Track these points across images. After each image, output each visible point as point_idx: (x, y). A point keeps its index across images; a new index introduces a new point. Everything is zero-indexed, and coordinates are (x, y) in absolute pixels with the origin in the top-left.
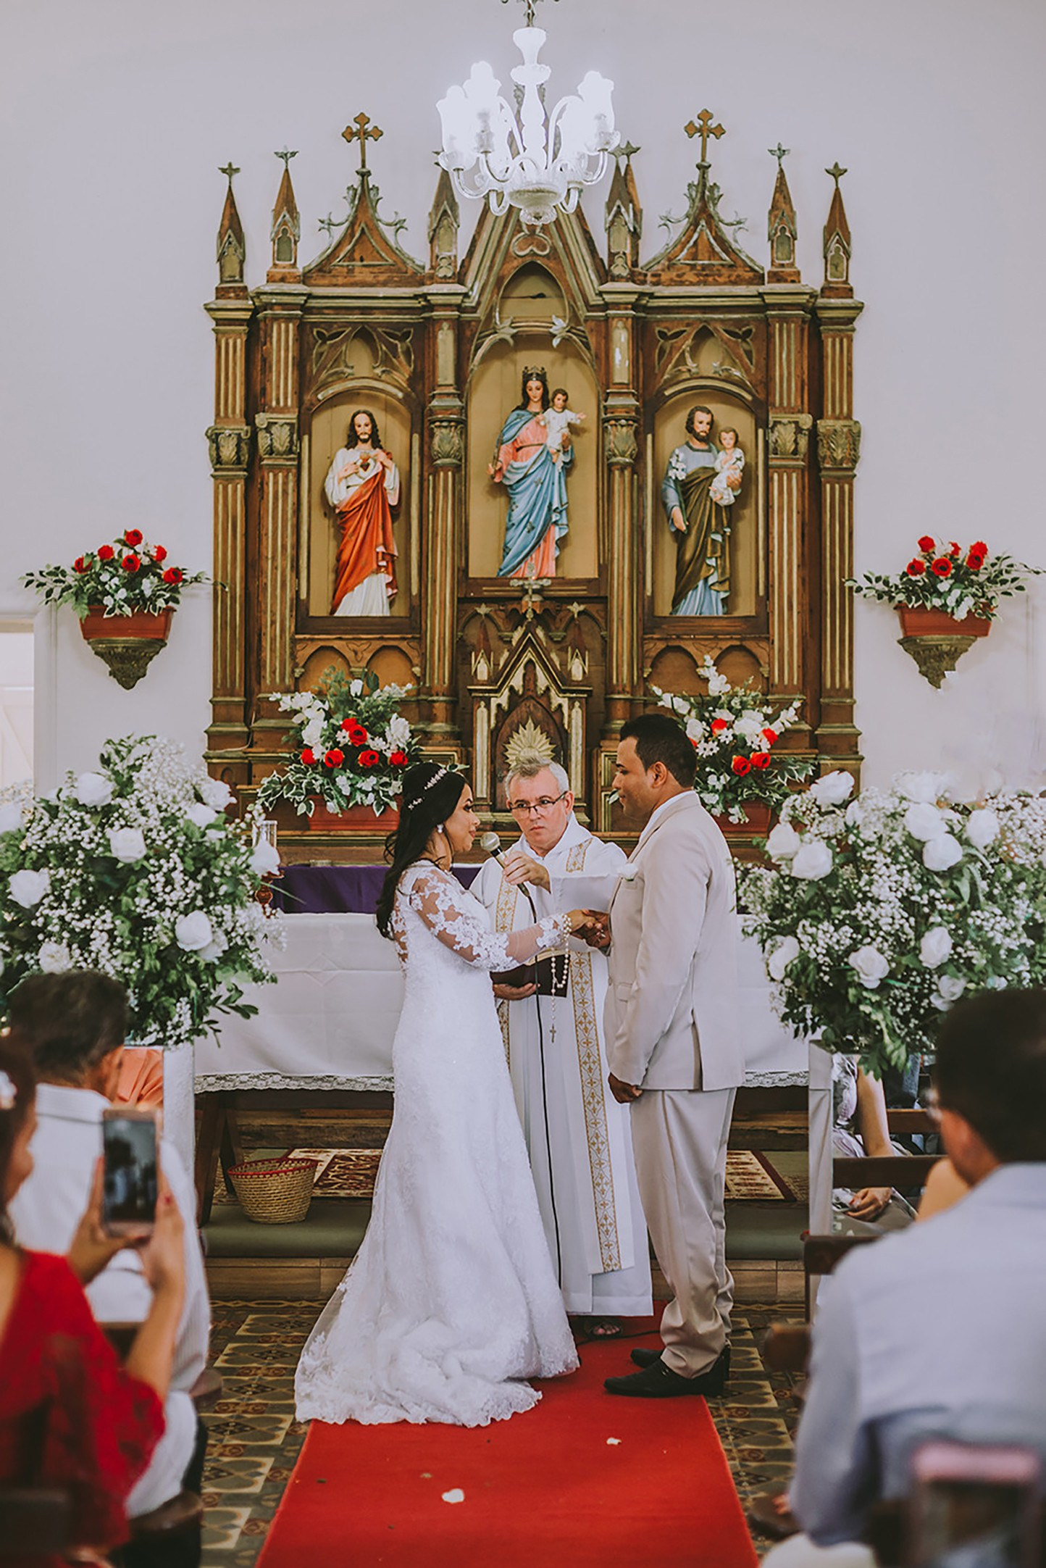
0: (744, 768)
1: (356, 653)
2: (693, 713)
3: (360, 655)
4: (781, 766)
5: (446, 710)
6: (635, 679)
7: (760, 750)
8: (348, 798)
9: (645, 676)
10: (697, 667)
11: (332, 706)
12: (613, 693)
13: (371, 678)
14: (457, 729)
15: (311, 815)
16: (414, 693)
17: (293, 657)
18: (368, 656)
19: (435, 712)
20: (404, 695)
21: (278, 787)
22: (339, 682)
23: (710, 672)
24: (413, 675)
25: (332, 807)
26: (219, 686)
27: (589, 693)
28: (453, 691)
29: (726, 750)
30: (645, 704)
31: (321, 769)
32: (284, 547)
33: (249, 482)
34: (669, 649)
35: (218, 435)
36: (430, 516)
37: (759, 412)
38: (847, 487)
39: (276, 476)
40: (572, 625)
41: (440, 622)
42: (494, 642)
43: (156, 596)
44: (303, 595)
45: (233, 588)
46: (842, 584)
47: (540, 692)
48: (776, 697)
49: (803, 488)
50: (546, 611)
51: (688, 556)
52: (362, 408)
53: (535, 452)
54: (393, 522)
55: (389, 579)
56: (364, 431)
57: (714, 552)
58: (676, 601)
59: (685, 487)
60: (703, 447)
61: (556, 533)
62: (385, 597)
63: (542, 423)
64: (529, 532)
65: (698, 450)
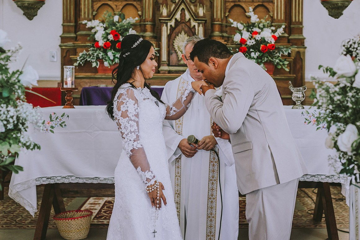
0: (266, 49)
1: (116, 6)
2: (245, 29)
3: (118, 7)
4: (279, 50)
5: (151, 28)
6: (223, 16)
7: (271, 43)
8: (113, 61)
9: (226, 15)
10: (246, 12)
11: (107, 26)
12: (214, 21)
13: (122, 15)
14: (155, 35)
15: (98, 67)
16: (139, 21)
17: (92, 7)
18: (121, 7)
19: (147, 28)
20: (135, 22)
21: (85, 57)
22: (110, 17)
23: (251, 14)
24: (139, 15)
25: (106, 64)
26: (65, 19)
27: (206, 21)
28: (154, 20)
29: (258, 43)
30: (226, 26)
31: (102, 50)
34: (235, 6)
42: (169, 2)
47: (187, 20)
48: (276, 24)
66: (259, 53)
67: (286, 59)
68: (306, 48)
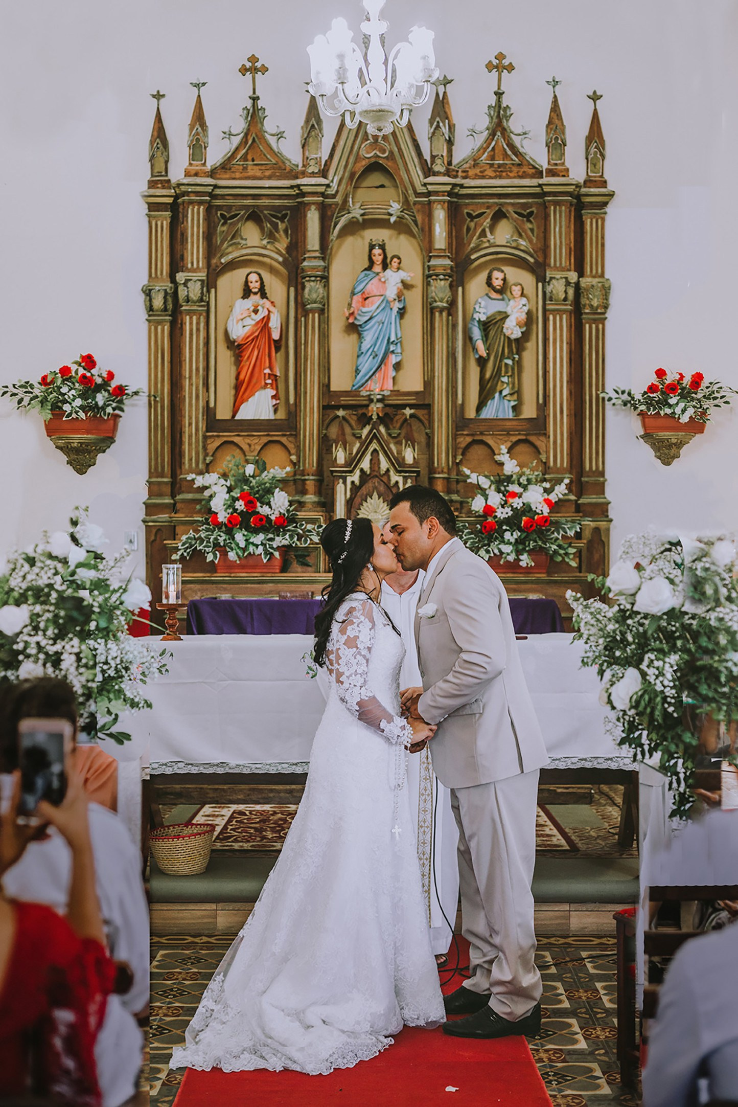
0: (532, 526)
1: (250, 445)
2: (493, 487)
3: (253, 447)
4: (557, 525)
5: (315, 486)
6: (450, 463)
7: (542, 513)
8: (244, 550)
9: (458, 461)
10: (495, 454)
11: (233, 483)
12: (435, 473)
13: (261, 463)
14: (323, 500)
15: (216, 562)
16: (292, 474)
17: (205, 448)
18: (259, 448)
19: (307, 487)
20: (284, 476)
21: (193, 542)
22: (237, 466)
23: (504, 458)
24: (291, 461)
25: (232, 556)
26: (153, 471)
27: (418, 472)
28: (320, 471)
29: (518, 514)
30: (458, 482)
31: (224, 529)
32: (197, 369)
33: (173, 324)
34: (474, 442)
35: (150, 290)
36: (303, 347)
37: (539, 270)
38: (600, 326)
39: (191, 318)
40: (405, 424)
41: (310, 423)
42: (349, 438)
43: (106, 405)
44: (212, 405)
45: (162, 400)
46: (597, 396)
47: (382, 472)
48: (552, 476)
49: (571, 325)
50: (386, 414)
51: (488, 375)
52: (253, 270)
53: (377, 301)
54: (276, 352)
55: (274, 392)
56: (255, 286)
57: (506, 372)
58: (479, 409)
59: (486, 326)
60: (498, 296)
61: (393, 359)
62: (271, 406)
63: (383, 280)
64: (374, 358)
65: (494, 299)
66: (519, 534)
67: (571, 543)
68: (611, 521)
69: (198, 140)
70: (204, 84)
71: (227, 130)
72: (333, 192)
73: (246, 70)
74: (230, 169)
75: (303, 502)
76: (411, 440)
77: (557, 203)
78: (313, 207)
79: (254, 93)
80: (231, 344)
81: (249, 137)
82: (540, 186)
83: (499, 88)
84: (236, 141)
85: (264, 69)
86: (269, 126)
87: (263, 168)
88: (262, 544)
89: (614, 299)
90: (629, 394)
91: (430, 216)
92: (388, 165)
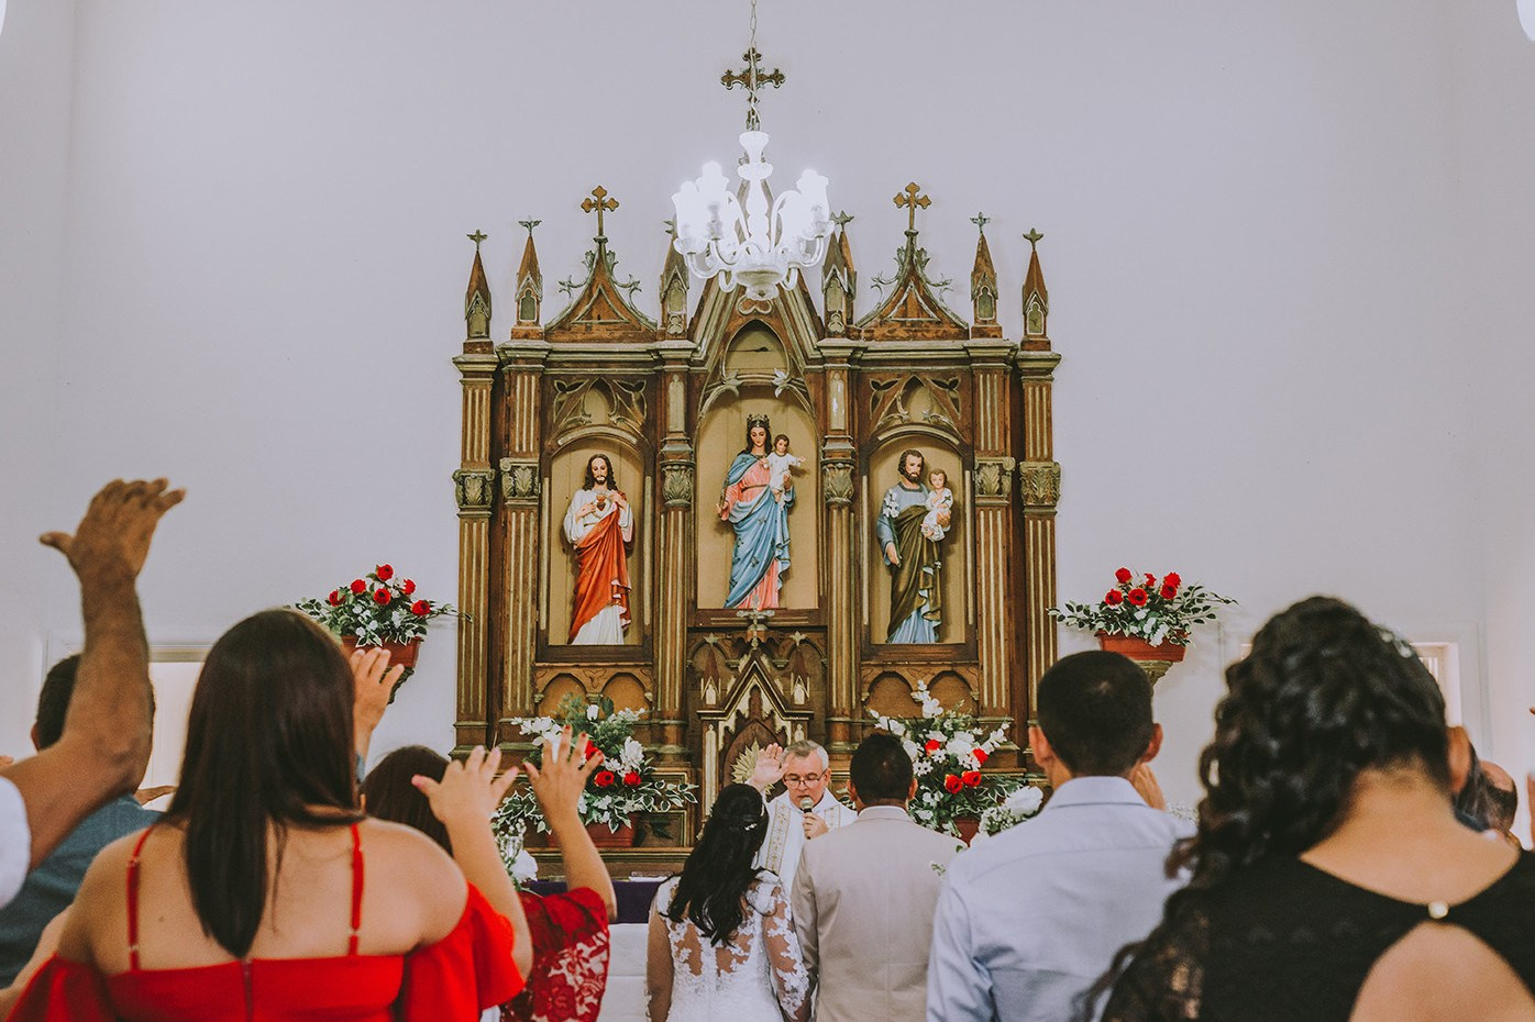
0: (957, 786)
1: (592, 679)
2: (909, 734)
3: (596, 681)
4: (991, 784)
5: (677, 733)
6: (854, 702)
7: (971, 769)
9: (863, 700)
10: (911, 691)
12: (833, 716)
13: (607, 703)
14: (687, 751)
16: (647, 717)
17: (533, 683)
18: (603, 683)
19: (666, 734)
20: (637, 719)
21: (519, 807)
22: (577, 707)
23: (924, 696)
24: (646, 700)
26: (462, 711)
27: (811, 716)
28: (683, 714)
29: (939, 769)
30: (864, 726)
32: (525, 581)
33: (493, 521)
34: (885, 675)
35: (464, 477)
36: (662, 552)
37: (967, 454)
38: (1048, 523)
39: (518, 516)
40: (794, 652)
41: (671, 650)
42: (721, 669)
43: (405, 627)
44: (543, 627)
45: (477, 621)
46: (1046, 613)
47: (764, 716)
48: (986, 719)
49: (1008, 524)
50: (770, 640)
51: (901, 589)
52: (599, 452)
53: (759, 492)
54: (627, 557)
55: (624, 610)
56: (600, 474)
57: (926, 584)
58: (891, 630)
59: (898, 524)
60: (916, 487)
61: (779, 567)
62: (619, 627)
63: (765, 466)
64: (753, 566)
65: (910, 490)
66: (942, 796)
69: (528, 293)
70: (537, 223)
71: (565, 280)
72: (702, 358)
73: (591, 205)
74: (570, 329)
75: (662, 754)
76: (802, 675)
77: (986, 371)
78: (676, 378)
79: (601, 234)
80: (567, 546)
81: (594, 289)
82: (965, 349)
83: (911, 228)
84: (577, 293)
85: (614, 205)
86: (620, 275)
87: (612, 327)
88: (609, 809)
89: (1065, 488)
90: (1087, 612)
91: (825, 389)
92: (772, 323)
